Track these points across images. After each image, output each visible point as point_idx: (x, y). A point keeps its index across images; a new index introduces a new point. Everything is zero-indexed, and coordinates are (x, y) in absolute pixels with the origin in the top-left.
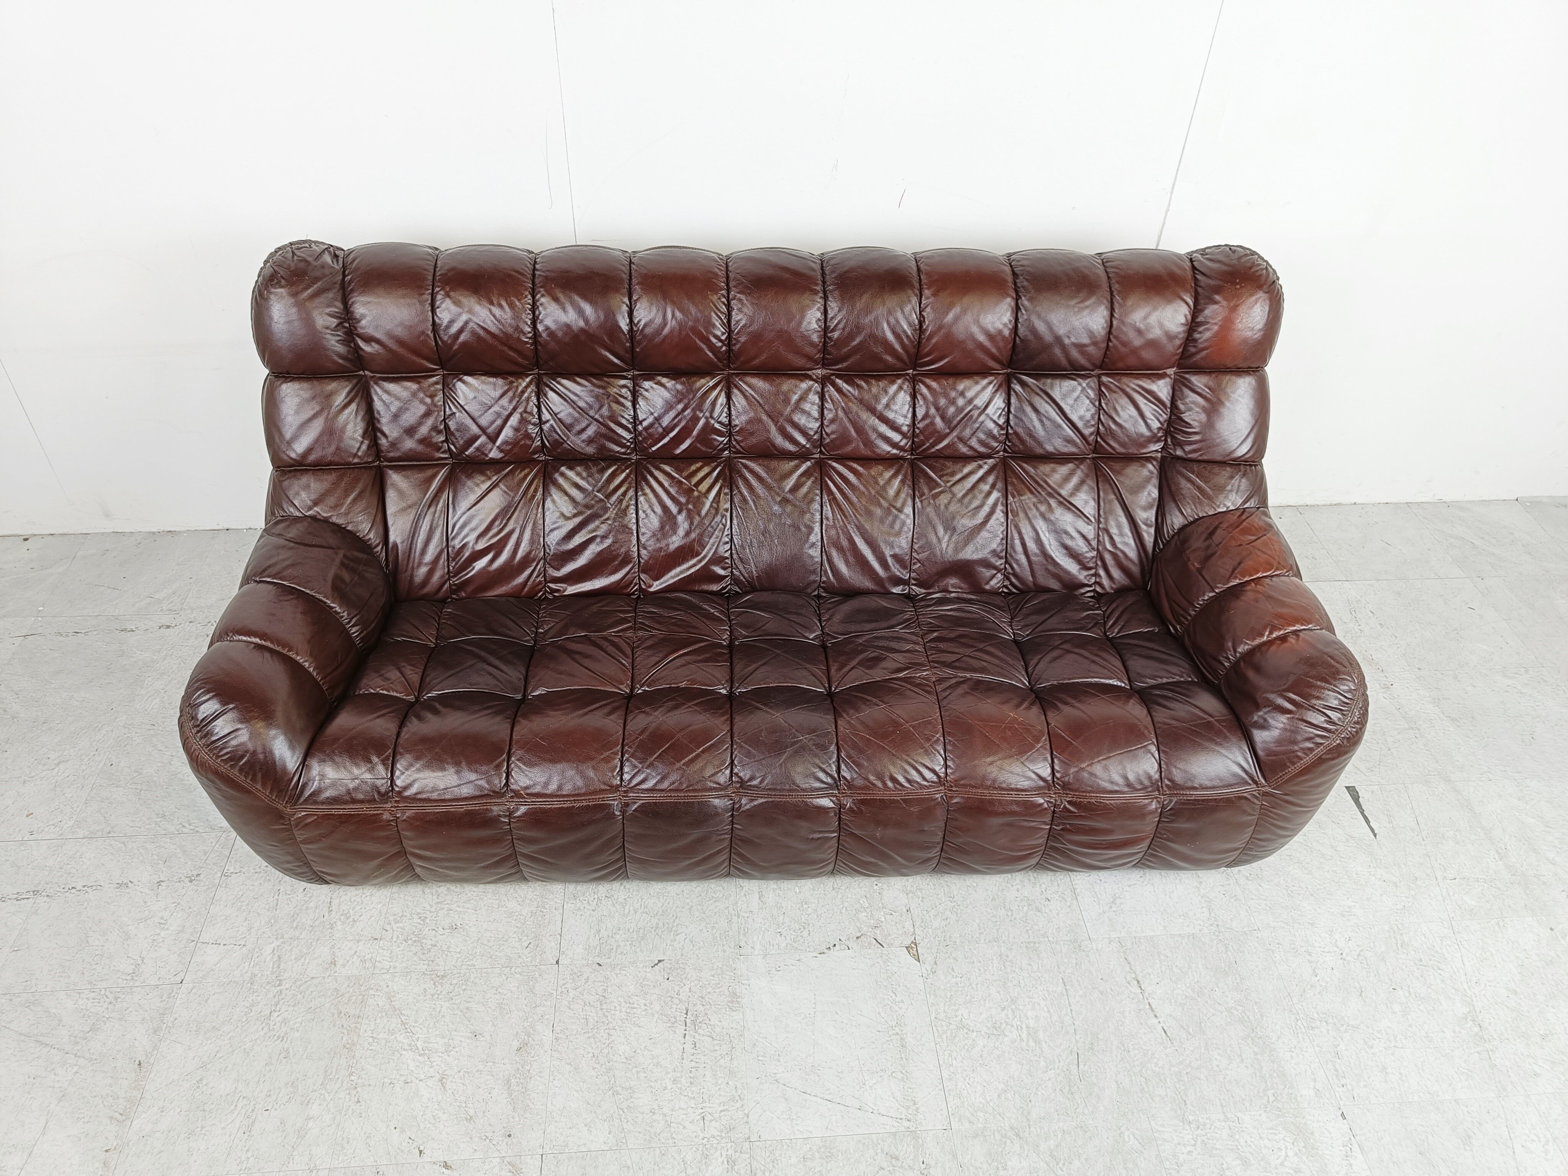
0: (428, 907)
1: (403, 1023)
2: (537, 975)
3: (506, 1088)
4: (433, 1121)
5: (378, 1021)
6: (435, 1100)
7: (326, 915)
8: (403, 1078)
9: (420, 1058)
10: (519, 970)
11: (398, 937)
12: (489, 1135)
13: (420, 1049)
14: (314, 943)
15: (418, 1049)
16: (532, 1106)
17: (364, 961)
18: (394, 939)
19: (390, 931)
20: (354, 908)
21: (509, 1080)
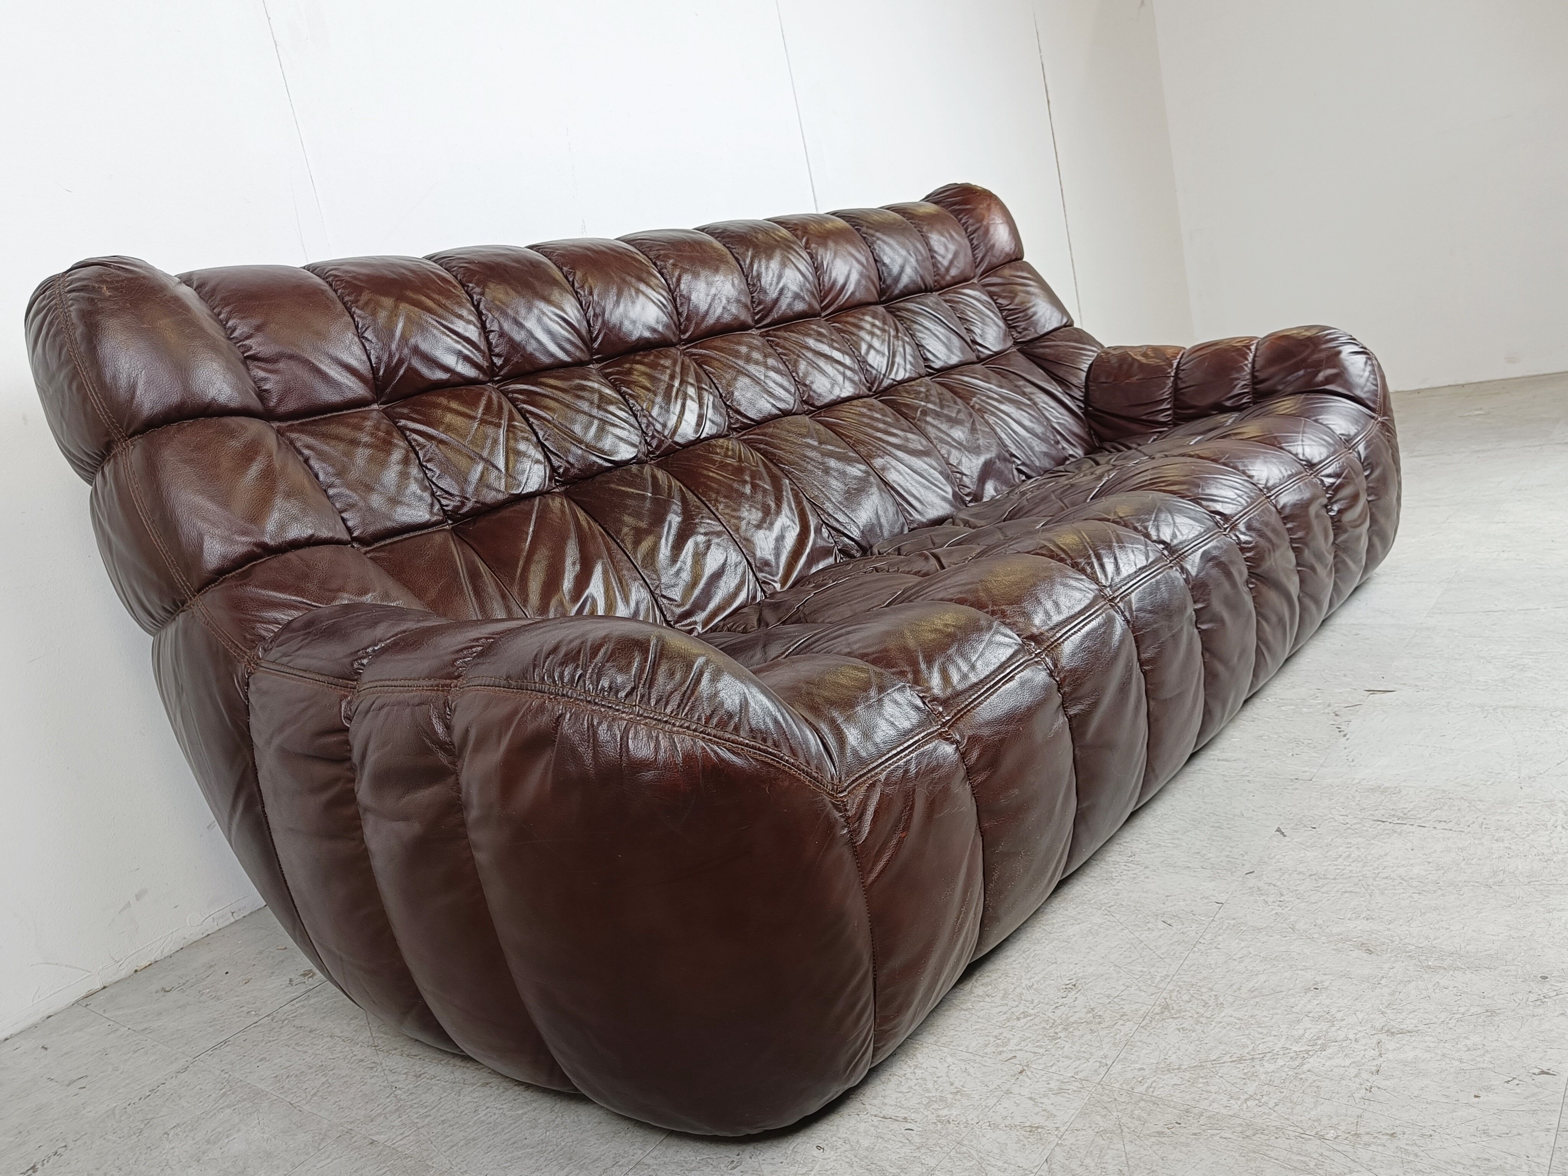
0: (1005, 1009)
1: (1241, 1060)
2: (1232, 922)
3: (1443, 971)
4: (1479, 1052)
5: (1213, 1089)
6: (1432, 1045)
7: (909, 1126)
8: (1365, 1075)
9: (1329, 1051)
10: (1208, 936)
11: (1041, 1047)
12: (1533, 997)
13: (1310, 1048)
14: (964, 1149)
15: (1307, 1052)
16: (1492, 952)
17: (1060, 1091)
18: (1042, 1051)
19: (1019, 1054)
20: (928, 1091)
21: (1429, 967)
